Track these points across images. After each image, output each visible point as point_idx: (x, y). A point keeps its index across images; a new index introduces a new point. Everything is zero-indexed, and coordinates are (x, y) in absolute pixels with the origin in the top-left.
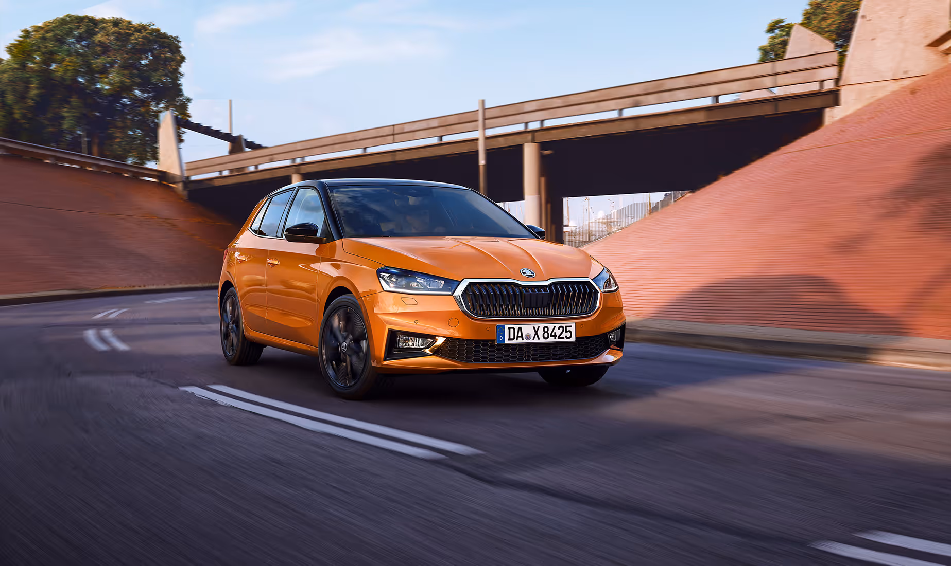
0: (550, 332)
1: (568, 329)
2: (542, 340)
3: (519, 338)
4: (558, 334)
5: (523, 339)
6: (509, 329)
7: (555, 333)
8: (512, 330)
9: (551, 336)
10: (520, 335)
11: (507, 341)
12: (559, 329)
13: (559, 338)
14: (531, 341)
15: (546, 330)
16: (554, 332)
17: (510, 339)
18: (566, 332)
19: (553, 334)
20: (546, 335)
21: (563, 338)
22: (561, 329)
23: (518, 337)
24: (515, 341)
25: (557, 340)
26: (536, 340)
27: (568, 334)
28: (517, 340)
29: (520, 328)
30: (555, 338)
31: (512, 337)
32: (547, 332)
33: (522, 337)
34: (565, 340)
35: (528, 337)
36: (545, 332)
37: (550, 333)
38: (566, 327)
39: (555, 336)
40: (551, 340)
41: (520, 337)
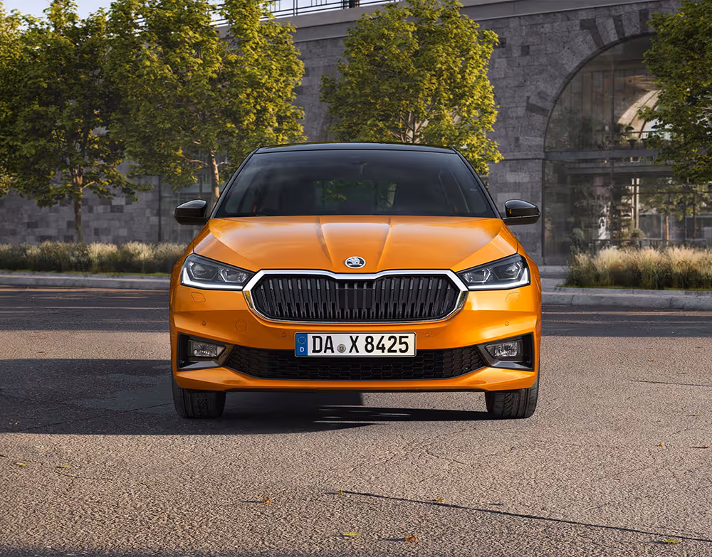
0: (375, 343)
1: (403, 340)
2: (363, 353)
3: (327, 350)
4: (387, 347)
5: (333, 352)
6: (314, 338)
7: (383, 345)
8: (318, 340)
9: (378, 348)
10: (329, 346)
11: (310, 353)
12: (389, 339)
13: (390, 350)
14: (346, 353)
15: (369, 340)
16: (382, 343)
17: (314, 351)
18: (401, 343)
19: (380, 346)
20: (369, 347)
21: (395, 351)
22: (393, 340)
23: (326, 348)
24: (322, 354)
25: (386, 353)
26: (354, 353)
27: (403, 347)
28: (325, 352)
29: (329, 338)
30: (383, 352)
31: (318, 348)
32: (371, 343)
33: (332, 348)
34: (398, 354)
35: (342, 349)
36: (368, 343)
37: (375, 345)
38: (401, 337)
39: (383, 349)
40: (377, 353)
41: (329, 348)
